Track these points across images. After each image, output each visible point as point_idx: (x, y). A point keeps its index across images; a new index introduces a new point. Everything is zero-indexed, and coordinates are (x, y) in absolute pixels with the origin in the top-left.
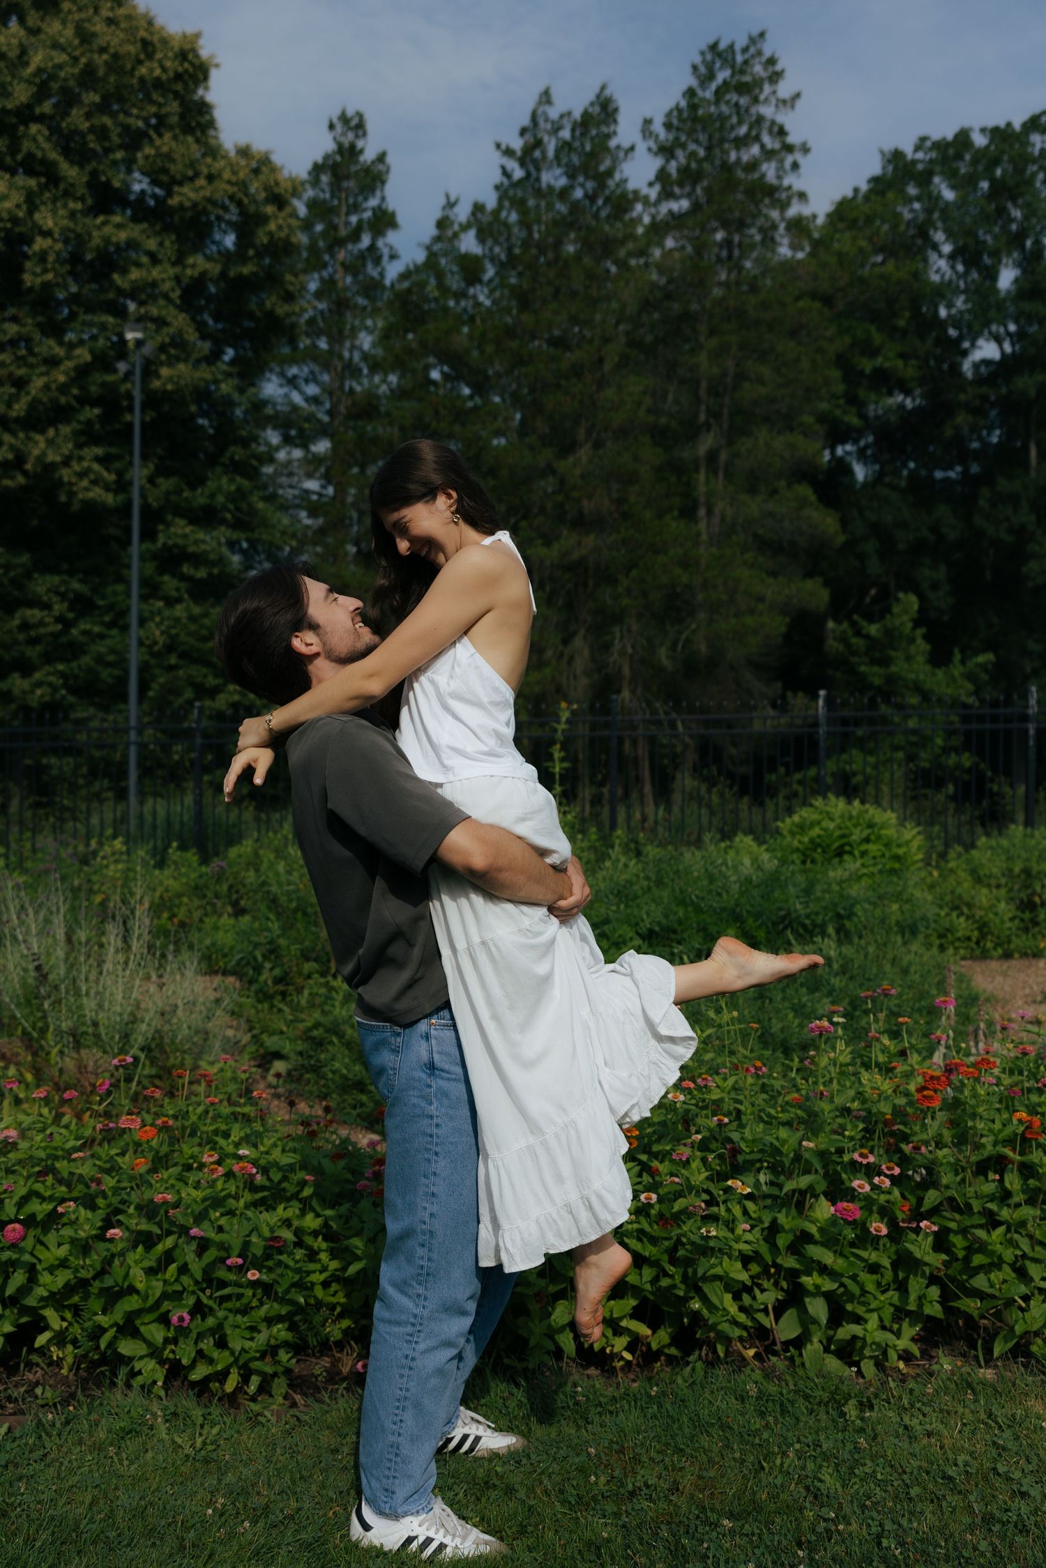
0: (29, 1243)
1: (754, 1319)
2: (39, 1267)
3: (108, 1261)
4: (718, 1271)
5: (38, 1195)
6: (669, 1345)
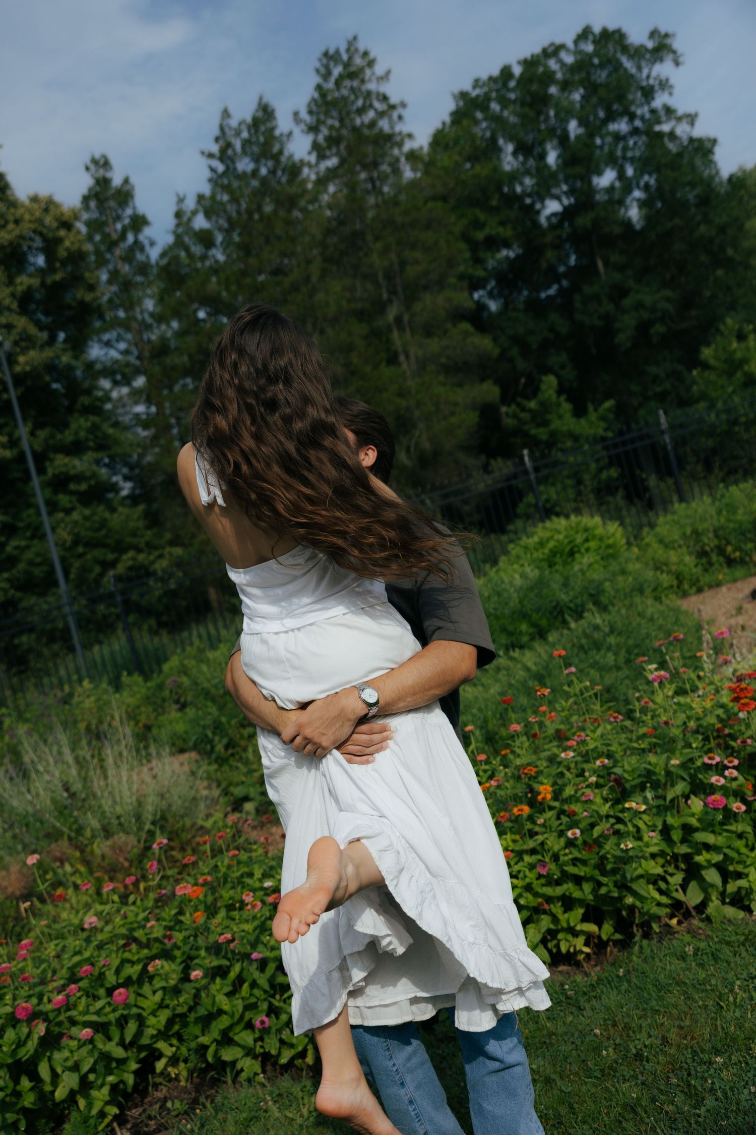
0: (132, 999)
1: (672, 898)
2: (145, 1014)
3: (197, 996)
4: (640, 871)
5: (129, 961)
6: (613, 934)
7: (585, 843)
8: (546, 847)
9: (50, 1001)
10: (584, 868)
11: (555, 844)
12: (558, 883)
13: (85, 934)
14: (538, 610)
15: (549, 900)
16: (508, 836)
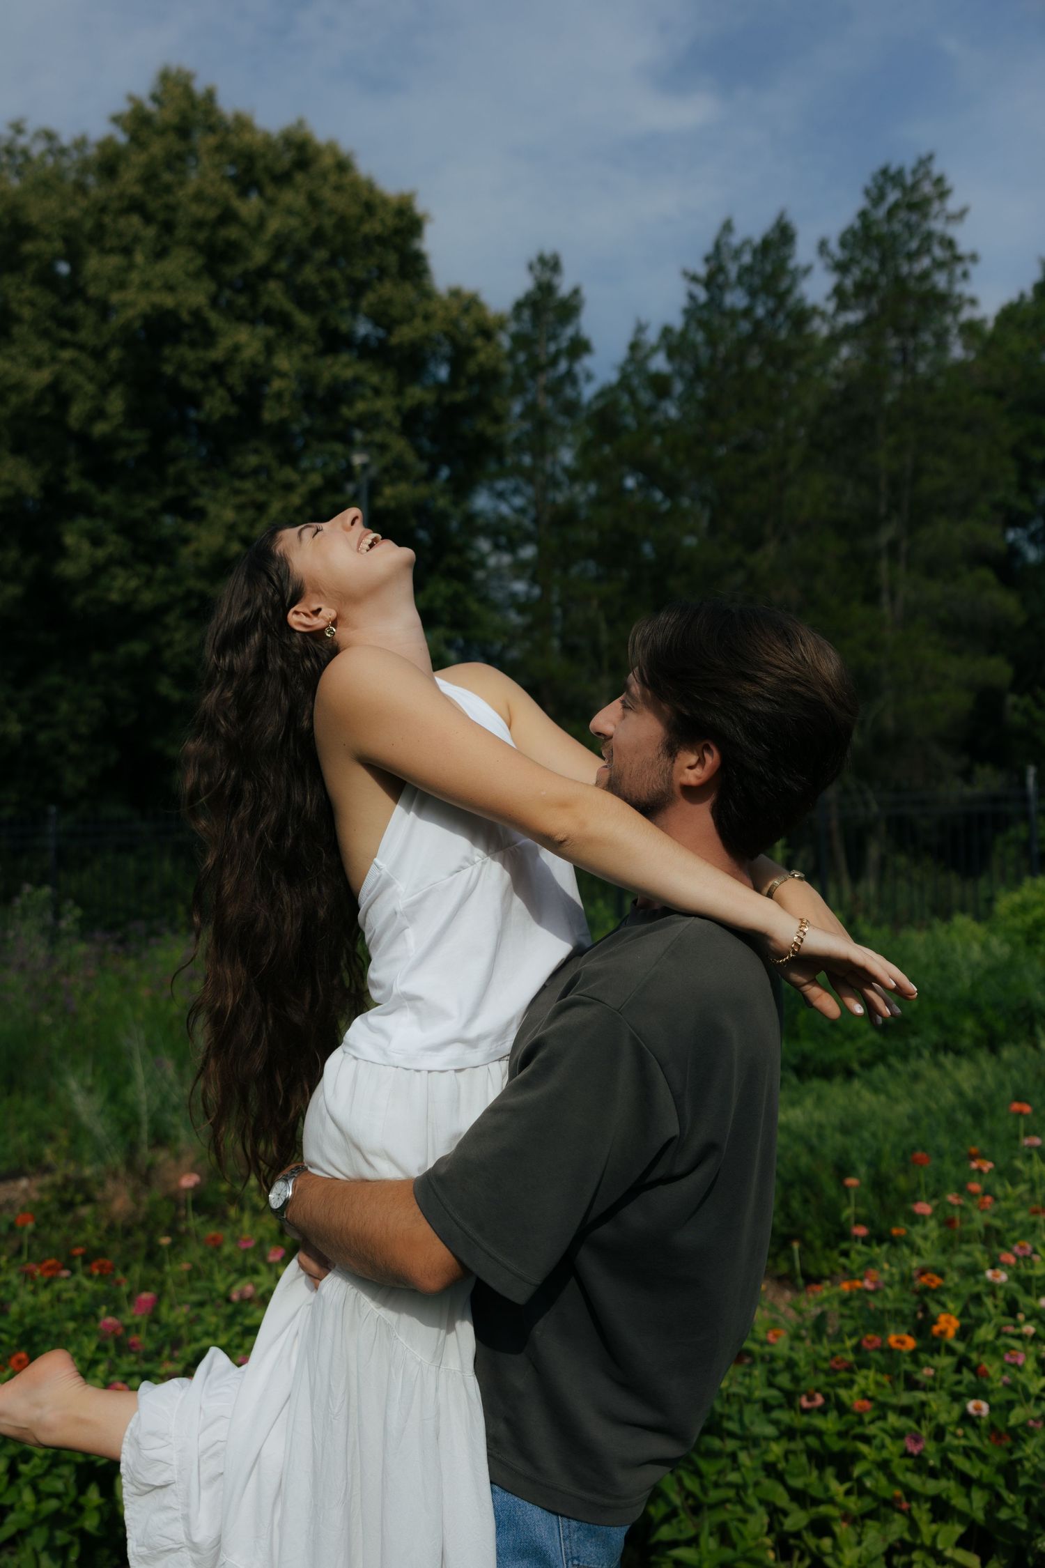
10: (981, 1466)
12: (933, 1474)
14: (996, 1005)
15: (911, 1494)
16: (871, 1374)
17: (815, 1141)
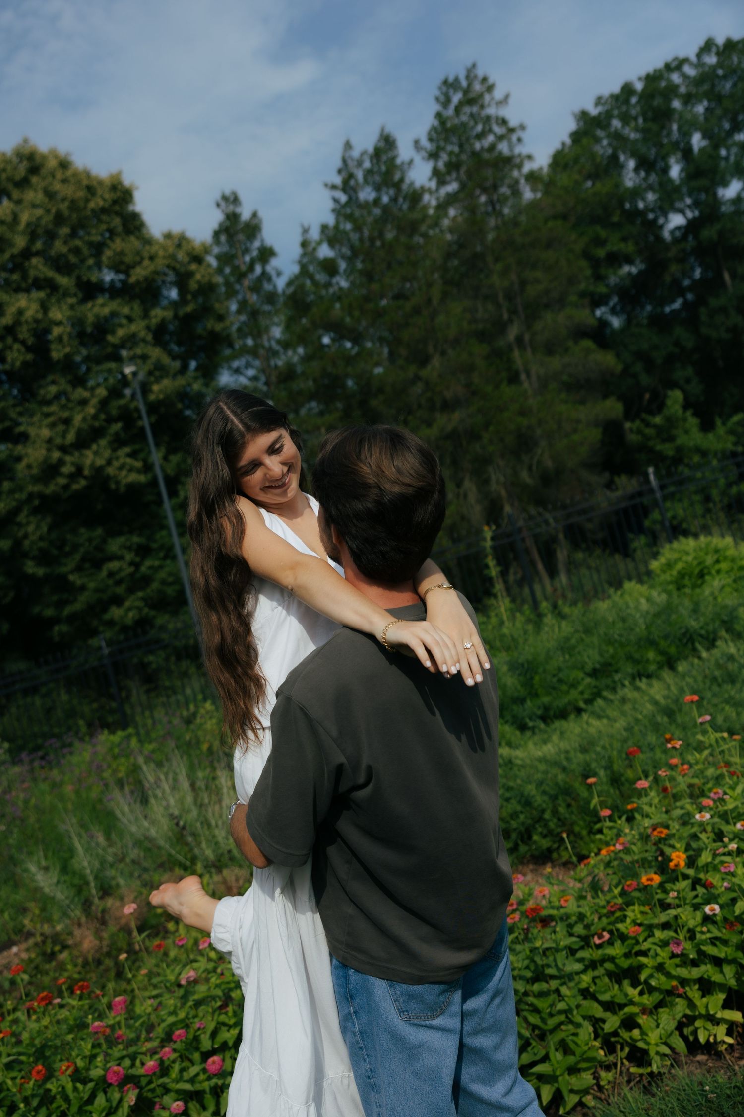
7: (725, 920)
8: (680, 921)
9: (143, 1064)
10: (725, 949)
11: (689, 918)
12: (695, 963)
13: (181, 992)
14: (666, 637)
15: (684, 982)
16: (636, 907)
17: (565, 763)
